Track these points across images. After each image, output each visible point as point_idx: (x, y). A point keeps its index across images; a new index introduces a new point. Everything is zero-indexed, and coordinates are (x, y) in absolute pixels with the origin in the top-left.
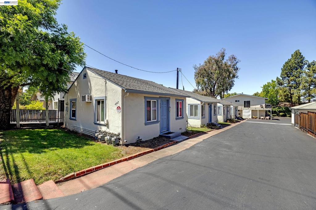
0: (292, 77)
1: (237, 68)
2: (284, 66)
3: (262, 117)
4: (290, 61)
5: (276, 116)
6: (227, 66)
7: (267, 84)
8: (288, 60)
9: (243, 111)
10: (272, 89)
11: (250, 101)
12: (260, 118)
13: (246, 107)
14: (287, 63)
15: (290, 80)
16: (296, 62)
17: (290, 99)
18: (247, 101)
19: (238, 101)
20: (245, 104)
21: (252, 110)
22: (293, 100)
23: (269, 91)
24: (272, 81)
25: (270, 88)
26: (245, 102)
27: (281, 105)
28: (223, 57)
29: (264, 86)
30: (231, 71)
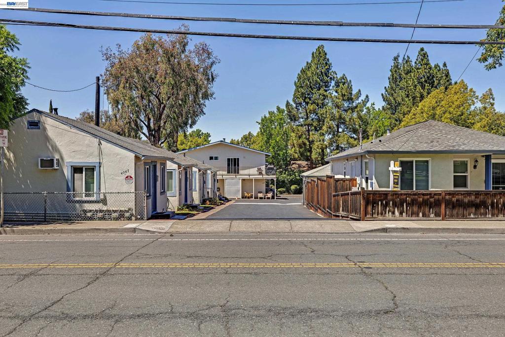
0: (312, 104)
1: (212, 76)
2: (299, 78)
3: (260, 195)
4: (309, 66)
5: (284, 192)
6: (190, 69)
7: (268, 115)
8: (305, 64)
9: (226, 182)
10: (278, 128)
11: (238, 159)
12: (256, 198)
13: (232, 173)
14: (303, 71)
15: (308, 111)
16: (318, 71)
17: (309, 154)
18: (233, 158)
19: (216, 158)
20: (229, 165)
21: (243, 180)
22: (314, 156)
23: (273, 132)
24: (278, 108)
25: (273, 127)
26: (229, 160)
27: (294, 166)
28: (184, 46)
29: (262, 120)
30: (201, 83)
